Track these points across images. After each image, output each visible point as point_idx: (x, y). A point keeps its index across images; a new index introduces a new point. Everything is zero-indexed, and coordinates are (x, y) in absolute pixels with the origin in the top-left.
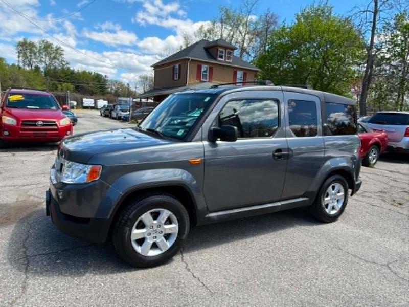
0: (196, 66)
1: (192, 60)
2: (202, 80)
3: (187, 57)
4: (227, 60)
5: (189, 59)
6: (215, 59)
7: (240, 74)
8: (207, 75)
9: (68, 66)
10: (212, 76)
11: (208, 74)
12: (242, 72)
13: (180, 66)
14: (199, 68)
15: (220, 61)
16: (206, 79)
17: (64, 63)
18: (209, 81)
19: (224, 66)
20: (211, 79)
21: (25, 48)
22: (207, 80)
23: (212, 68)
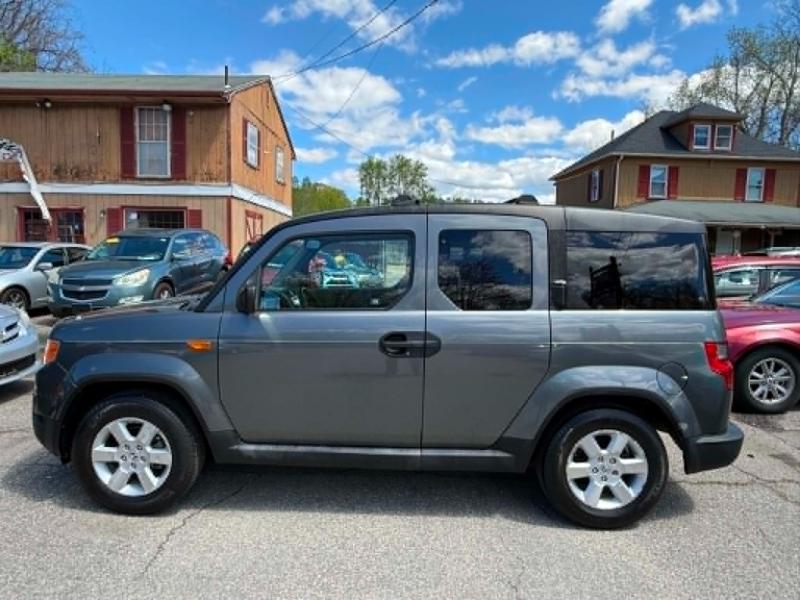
0: (637, 168)
1: (626, 158)
2: (651, 196)
3: (614, 153)
4: (716, 148)
5: (618, 157)
6: (686, 148)
7: (755, 176)
8: (664, 184)
9: (432, 193)
10: (676, 186)
11: (666, 182)
12: (763, 169)
13: (601, 173)
14: (645, 172)
15: (697, 152)
16: (662, 193)
17: (426, 190)
18: (669, 198)
19: (709, 160)
20: (676, 193)
21: (371, 171)
22: (665, 196)
23: (677, 168)
